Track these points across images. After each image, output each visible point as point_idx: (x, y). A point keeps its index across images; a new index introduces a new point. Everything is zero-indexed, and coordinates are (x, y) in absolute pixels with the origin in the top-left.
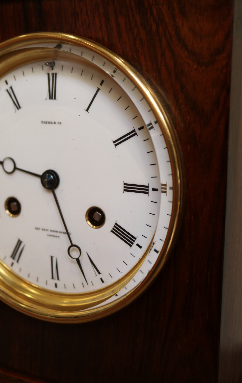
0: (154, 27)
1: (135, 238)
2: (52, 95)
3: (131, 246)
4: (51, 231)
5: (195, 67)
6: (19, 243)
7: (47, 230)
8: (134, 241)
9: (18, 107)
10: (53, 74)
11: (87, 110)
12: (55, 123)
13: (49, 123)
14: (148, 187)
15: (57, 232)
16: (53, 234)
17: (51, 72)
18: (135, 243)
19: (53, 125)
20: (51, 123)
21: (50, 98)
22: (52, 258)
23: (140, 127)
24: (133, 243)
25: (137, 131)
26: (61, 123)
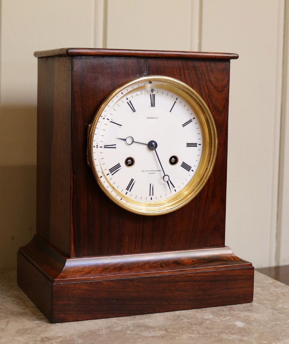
0: (200, 76)
1: (191, 167)
2: (153, 105)
3: (189, 171)
4: (151, 171)
5: (216, 92)
6: (132, 180)
7: (149, 171)
8: (190, 169)
9: (134, 111)
10: (153, 95)
11: (170, 111)
12: (154, 118)
13: (151, 118)
14: (197, 144)
15: (154, 171)
16: (152, 172)
17: (152, 94)
18: (191, 170)
19: (153, 119)
20: (152, 118)
21: (152, 106)
22: (150, 184)
23: (193, 118)
24: (190, 170)
25: (192, 120)
26: (157, 118)
